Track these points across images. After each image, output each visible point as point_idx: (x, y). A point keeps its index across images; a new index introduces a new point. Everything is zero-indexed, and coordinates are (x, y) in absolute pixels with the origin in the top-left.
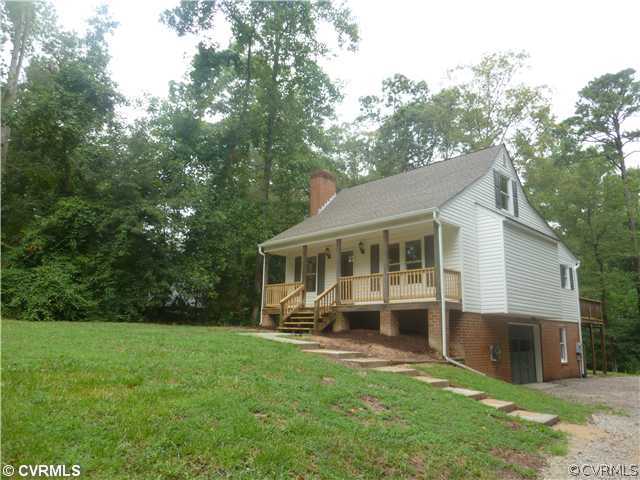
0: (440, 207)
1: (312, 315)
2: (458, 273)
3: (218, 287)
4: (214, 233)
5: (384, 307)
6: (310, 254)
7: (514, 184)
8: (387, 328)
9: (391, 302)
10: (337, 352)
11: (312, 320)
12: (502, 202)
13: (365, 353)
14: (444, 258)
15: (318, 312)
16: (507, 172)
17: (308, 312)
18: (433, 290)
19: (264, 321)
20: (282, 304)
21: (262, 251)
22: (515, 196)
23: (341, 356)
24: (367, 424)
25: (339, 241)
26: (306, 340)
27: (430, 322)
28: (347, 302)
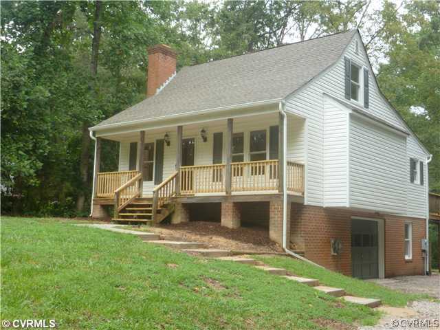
0: (287, 98)
1: (150, 206)
2: (302, 166)
3: (39, 174)
4: (35, 112)
5: (225, 198)
6: (147, 141)
7: (366, 72)
8: (228, 221)
9: (233, 193)
10: (179, 243)
11: (150, 211)
12: (352, 92)
13: (206, 243)
14: (288, 150)
15: (156, 203)
16: (359, 60)
17: (145, 203)
18: (275, 182)
19: (95, 211)
20: (118, 194)
21: (94, 135)
22: (366, 85)
23: (182, 246)
24: (209, 298)
25: (180, 128)
26: (145, 231)
27: (272, 215)
28: (188, 192)
